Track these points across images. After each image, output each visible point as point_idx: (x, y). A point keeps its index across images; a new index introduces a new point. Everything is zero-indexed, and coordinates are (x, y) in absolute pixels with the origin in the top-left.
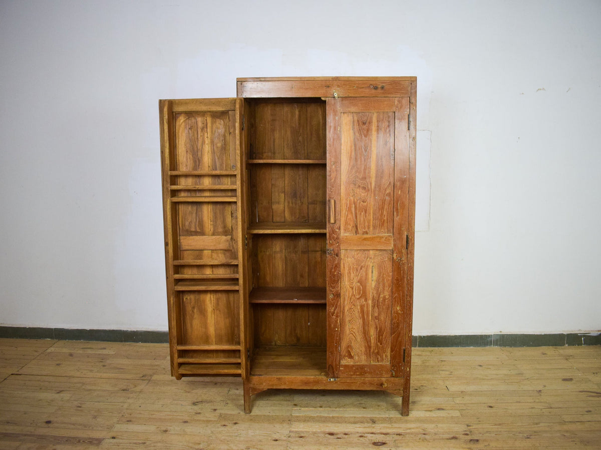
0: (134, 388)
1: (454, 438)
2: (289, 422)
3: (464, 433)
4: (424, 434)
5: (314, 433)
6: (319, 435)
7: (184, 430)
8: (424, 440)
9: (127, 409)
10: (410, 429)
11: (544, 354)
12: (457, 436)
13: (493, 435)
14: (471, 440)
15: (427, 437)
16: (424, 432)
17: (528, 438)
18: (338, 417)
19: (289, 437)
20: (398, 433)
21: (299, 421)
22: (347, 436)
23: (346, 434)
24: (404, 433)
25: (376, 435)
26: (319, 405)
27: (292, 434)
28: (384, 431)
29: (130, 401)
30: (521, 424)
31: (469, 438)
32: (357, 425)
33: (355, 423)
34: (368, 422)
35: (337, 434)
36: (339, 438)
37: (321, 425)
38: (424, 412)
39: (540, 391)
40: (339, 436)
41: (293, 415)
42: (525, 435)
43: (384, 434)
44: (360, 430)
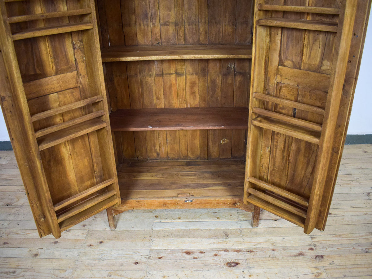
0: (17, 201)
1: (301, 254)
2: (150, 238)
3: (309, 247)
4: (273, 250)
5: (173, 252)
6: (177, 254)
7: (53, 253)
8: (274, 258)
9: (6, 228)
10: (260, 243)
11: (365, 152)
12: (303, 251)
13: (335, 249)
14: (317, 256)
15: (276, 253)
16: (273, 248)
17: (367, 252)
18: (194, 231)
19: (149, 258)
20: (250, 249)
21: (159, 237)
22: (202, 255)
23: (202, 253)
24: (255, 249)
25: (230, 253)
26: (177, 216)
27: (152, 255)
28: (237, 247)
29: (11, 218)
30: (358, 235)
31: (314, 253)
32: (212, 240)
33: (210, 237)
34: (221, 236)
35: (193, 253)
36: (195, 258)
37: (179, 241)
39: (369, 193)
40: (196, 255)
41: (154, 229)
42: (364, 248)
43: (237, 251)
44: (215, 246)
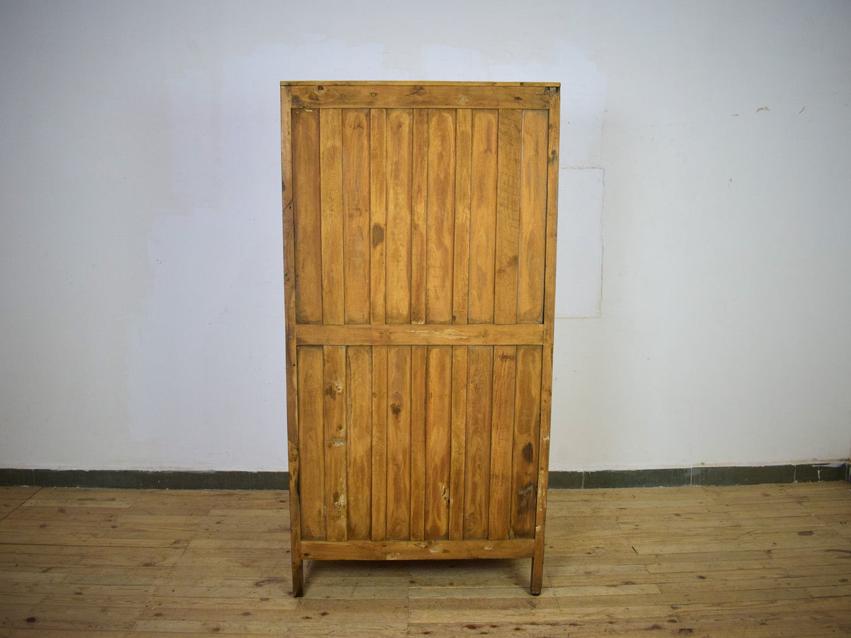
38: (605, 588)
